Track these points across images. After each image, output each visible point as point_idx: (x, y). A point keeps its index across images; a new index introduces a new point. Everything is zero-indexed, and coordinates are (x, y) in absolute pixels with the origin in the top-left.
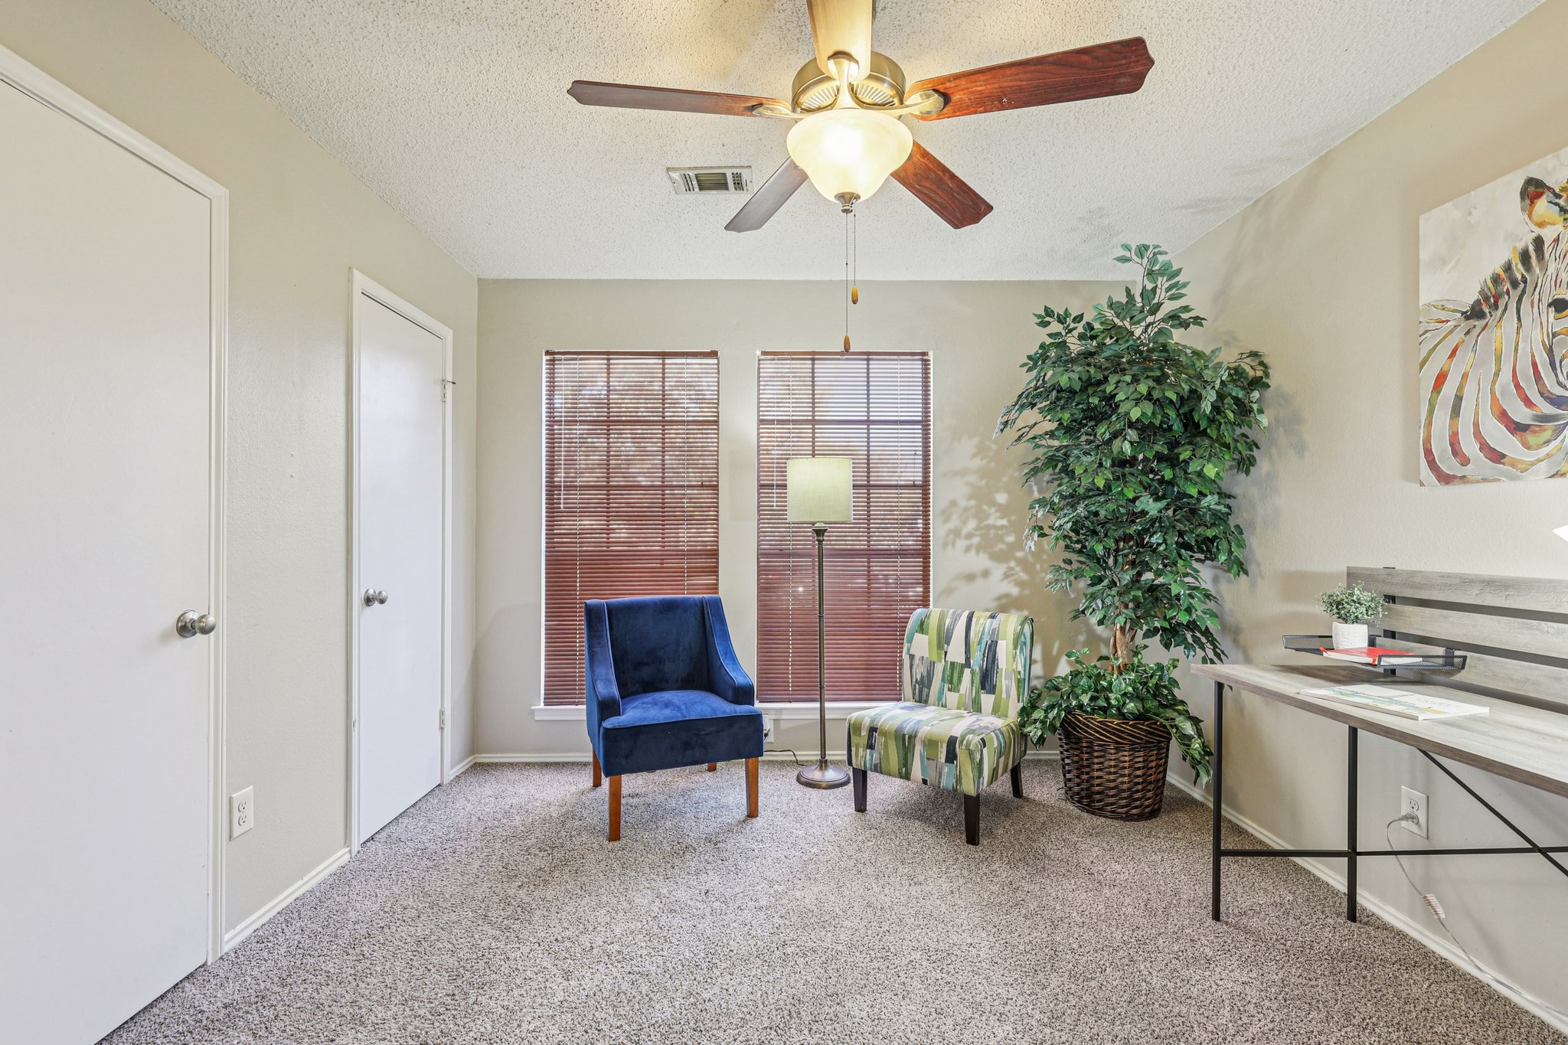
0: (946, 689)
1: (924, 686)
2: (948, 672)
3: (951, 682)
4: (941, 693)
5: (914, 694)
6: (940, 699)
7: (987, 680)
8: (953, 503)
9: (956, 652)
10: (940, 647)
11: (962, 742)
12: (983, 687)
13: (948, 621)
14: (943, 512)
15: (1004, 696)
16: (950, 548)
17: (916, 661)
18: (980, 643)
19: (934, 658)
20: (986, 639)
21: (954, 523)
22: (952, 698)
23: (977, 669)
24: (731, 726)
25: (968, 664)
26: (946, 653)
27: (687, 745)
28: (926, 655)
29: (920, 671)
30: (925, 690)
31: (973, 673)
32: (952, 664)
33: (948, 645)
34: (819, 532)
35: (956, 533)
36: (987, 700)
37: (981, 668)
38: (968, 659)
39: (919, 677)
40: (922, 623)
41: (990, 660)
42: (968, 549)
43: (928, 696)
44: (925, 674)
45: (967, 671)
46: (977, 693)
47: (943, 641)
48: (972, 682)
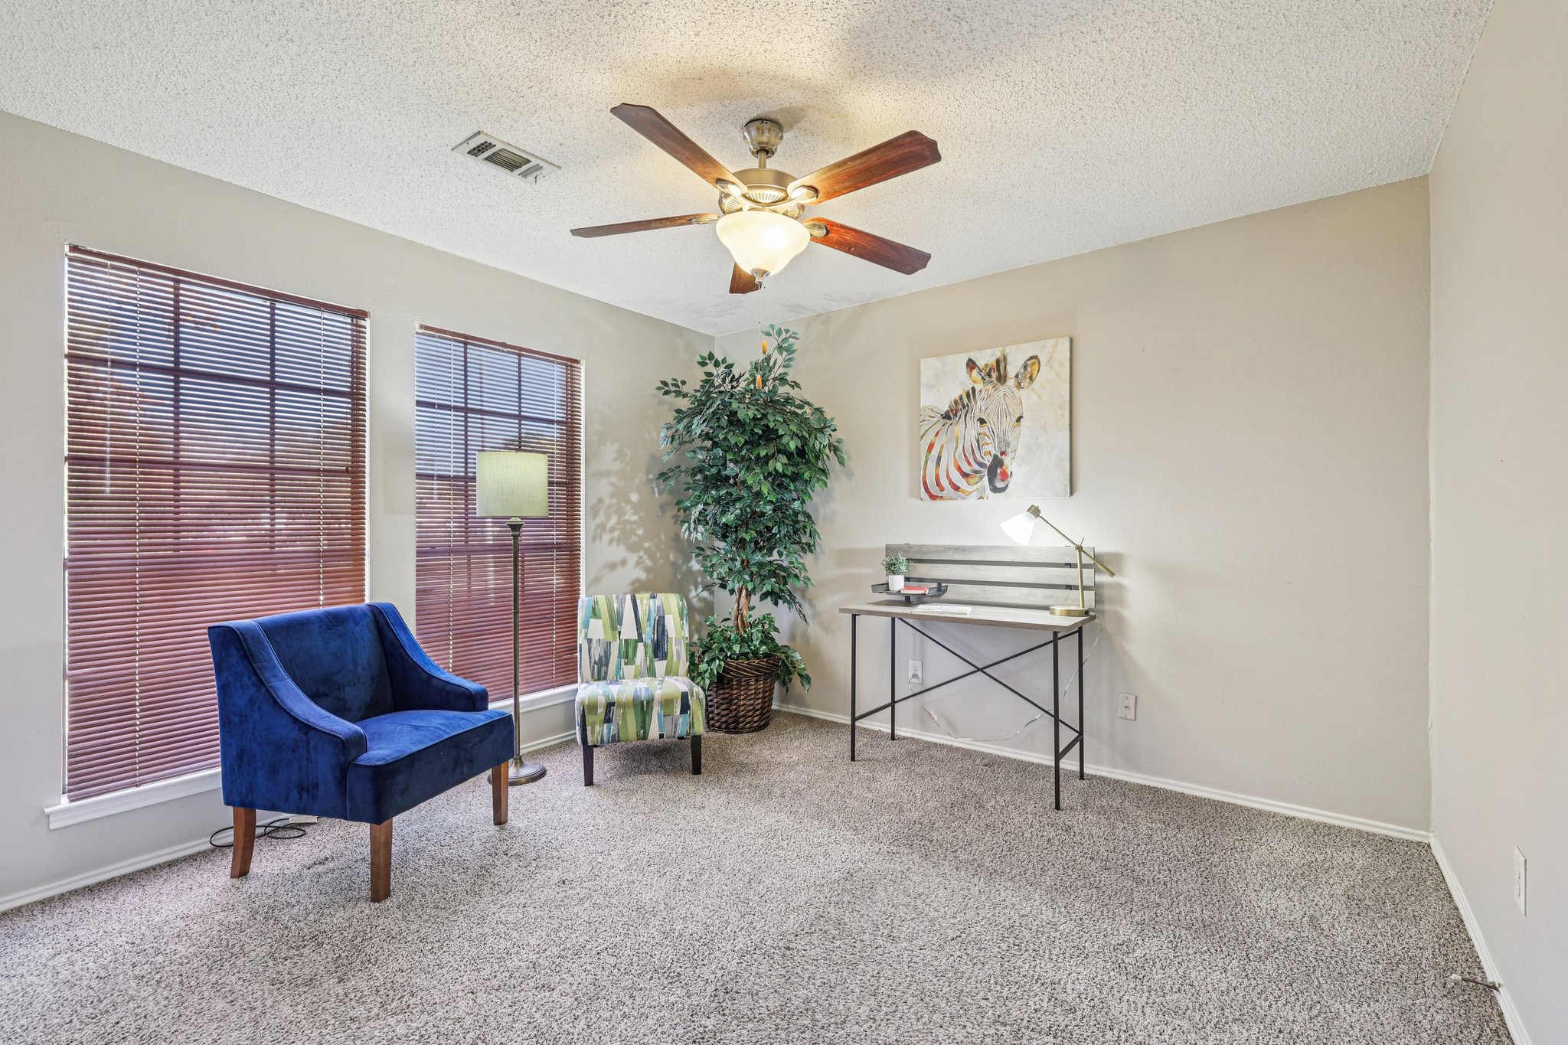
0: (623, 664)
1: (602, 665)
2: (623, 649)
3: (627, 657)
4: (619, 668)
5: (593, 674)
6: (618, 673)
7: (659, 649)
8: (600, 501)
9: (629, 631)
10: (614, 628)
11: (692, 695)
12: (656, 656)
13: (616, 605)
14: (593, 508)
15: (675, 659)
16: (598, 541)
17: (594, 644)
18: (649, 620)
19: (610, 639)
20: (654, 615)
21: (601, 518)
22: (629, 670)
23: (649, 641)
24: (491, 732)
25: (640, 639)
26: (620, 632)
27: (457, 763)
28: (602, 637)
29: (598, 652)
30: (604, 668)
31: (645, 645)
32: (627, 641)
33: (621, 625)
34: (515, 527)
35: (602, 527)
36: (660, 666)
37: (653, 641)
38: (640, 635)
39: (597, 658)
40: (594, 610)
41: (660, 632)
42: (611, 541)
43: (606, 673)
44: (603, 654)
45: (640, 646)
46: (652, 662)
47: (615, 622)
48: (646, 653)
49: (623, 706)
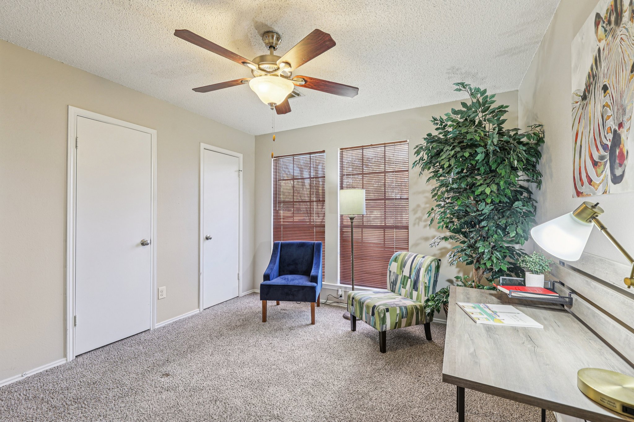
0: (401, 287)
1: (394, 285)
2: (403, 280)
3: (403, 285)
4: (400, 289)
5: (390, 287)
6: (399, 291)
7: (415, 286)
8: (418, 206)
9: (406, 272)
10: (401, 269)
11: (377, 308)
12: (414, 288)
13: (407, 257)
14: (414, 210)
15: (420, 293)
16: (417, 226)
17: (392, 274)
18: (415, 269)
19: (398, 273)
20: (418, 267)
21: (419, 214)
22: (403, 291)
23: (413, 279)
24: (303, 289)
25: (410, 277)
26: (403, 271)
27: (287, 294)
28: (396, 271)
29: (393, 278)
30: (394, 286)
31: (411, 281)
32: (405, 276)
33: (404, 268)
34: (352, 219)
35: (420, 219)
36: (415, 293)
37: (414, 280)
38: (410, 275)
39: (392, 280)
40: (396, 258)
41: (417, 276)
42: (425, 226)
43: (395, 289)
44: (395, 280)
45: (409, 280)
46: (412, 290)
47: (402, 266)
48: (411, 285)
49: (356, 301)
